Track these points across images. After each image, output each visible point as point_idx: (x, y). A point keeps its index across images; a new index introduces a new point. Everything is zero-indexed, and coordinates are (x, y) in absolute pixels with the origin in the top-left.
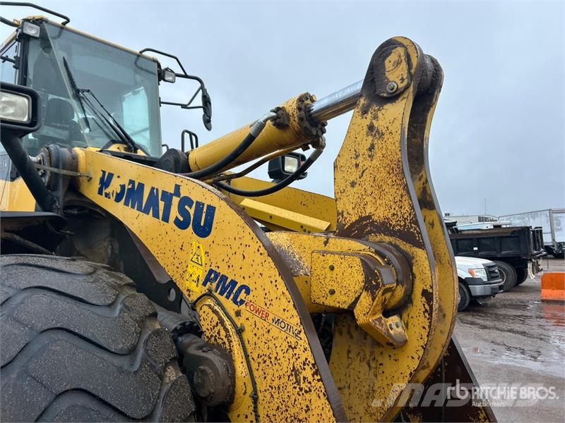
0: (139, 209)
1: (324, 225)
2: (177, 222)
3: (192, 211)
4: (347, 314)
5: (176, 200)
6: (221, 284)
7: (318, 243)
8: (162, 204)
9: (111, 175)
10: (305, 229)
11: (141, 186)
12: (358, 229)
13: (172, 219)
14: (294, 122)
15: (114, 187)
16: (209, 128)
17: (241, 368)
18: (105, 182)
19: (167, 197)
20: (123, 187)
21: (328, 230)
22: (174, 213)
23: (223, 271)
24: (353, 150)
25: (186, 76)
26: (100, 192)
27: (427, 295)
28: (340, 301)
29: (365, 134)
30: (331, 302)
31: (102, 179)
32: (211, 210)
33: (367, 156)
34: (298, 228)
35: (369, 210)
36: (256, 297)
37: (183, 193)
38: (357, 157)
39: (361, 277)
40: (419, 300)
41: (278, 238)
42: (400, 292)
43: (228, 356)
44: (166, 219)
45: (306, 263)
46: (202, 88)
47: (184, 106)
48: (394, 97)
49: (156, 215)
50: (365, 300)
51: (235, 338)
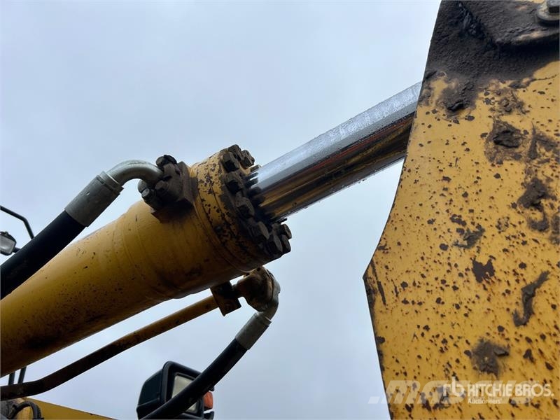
24: (443, 219)
29: (483, 159)
33: (524, 228)
38: (472, 239)
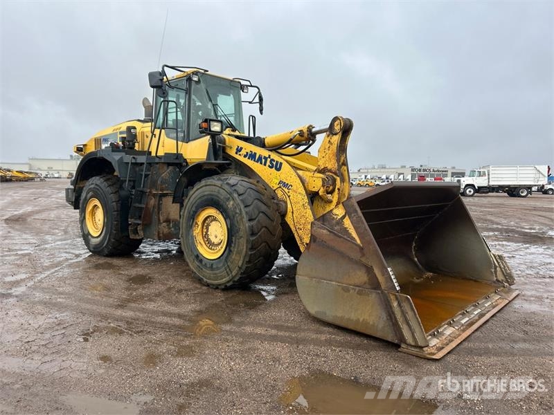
0: (254, 161)
1: (315, 168)
2: (269, 166)
3: (274, 163)
4: (317, 193)
5: (269, 160)
6: (284, 184)
7: (311, 174)
8: (263, 160)
9: (241, 148)
10: (307, 170)
11: (255, 154)
12: (323, 171)
13: (267, 165)
14: (306, 135)
15: (243, 152)
16: (261, 114)
17: (289, 206)
18: (239, 150)
19: (266, 158)
20: (247, 153)
21: (316, 170)
22: (268, 163)
23: (284, 181)
24: (324, 146)
25: (251, 86)
26: (236, 153)
27: (339, 189)
28: (315, 190)
29: (328, 142)
30: (313, 190)
31: (237, 149)
32: (281, 164)
33: (328, 150)
34: (304, 169)
35: (327, 165)
36: (294, 188)
37: (272, 157)
38: (325, 149)
39: (321, 183)
40: (336, 190)
41: (300, 172)
42: (331, 188)
43: (286, 203)
44: (265, 165)
45: (307, 180)
46: (259, 92)
47: (250, 103)
48: (336, 134)
49: (261, 163)
50: (322, 189)
51: (288, 199)
